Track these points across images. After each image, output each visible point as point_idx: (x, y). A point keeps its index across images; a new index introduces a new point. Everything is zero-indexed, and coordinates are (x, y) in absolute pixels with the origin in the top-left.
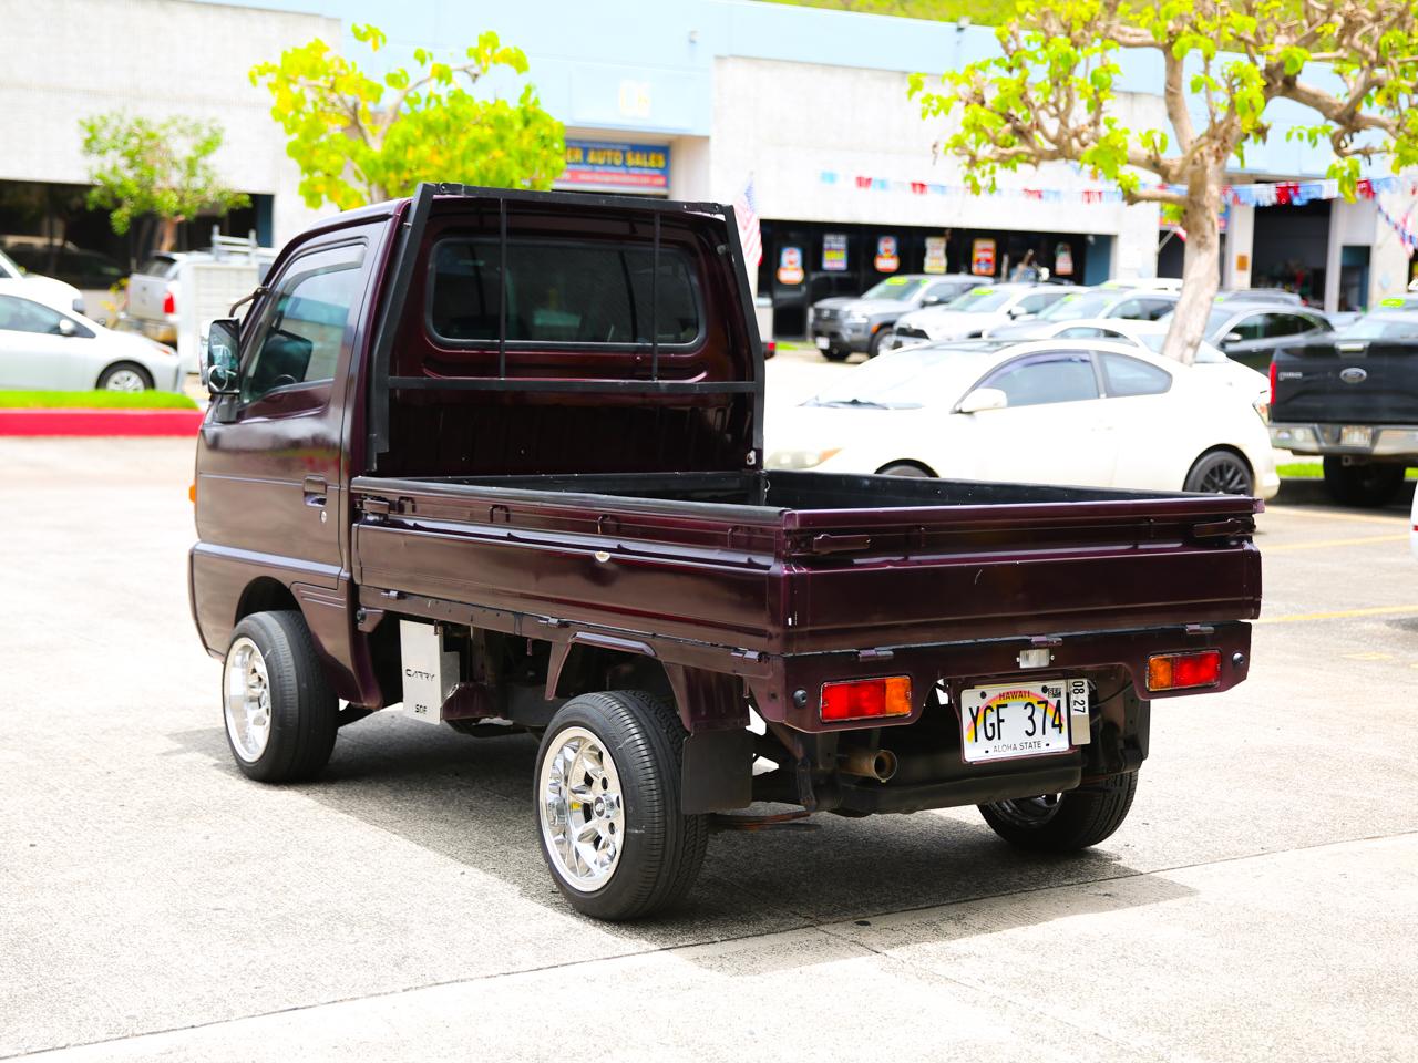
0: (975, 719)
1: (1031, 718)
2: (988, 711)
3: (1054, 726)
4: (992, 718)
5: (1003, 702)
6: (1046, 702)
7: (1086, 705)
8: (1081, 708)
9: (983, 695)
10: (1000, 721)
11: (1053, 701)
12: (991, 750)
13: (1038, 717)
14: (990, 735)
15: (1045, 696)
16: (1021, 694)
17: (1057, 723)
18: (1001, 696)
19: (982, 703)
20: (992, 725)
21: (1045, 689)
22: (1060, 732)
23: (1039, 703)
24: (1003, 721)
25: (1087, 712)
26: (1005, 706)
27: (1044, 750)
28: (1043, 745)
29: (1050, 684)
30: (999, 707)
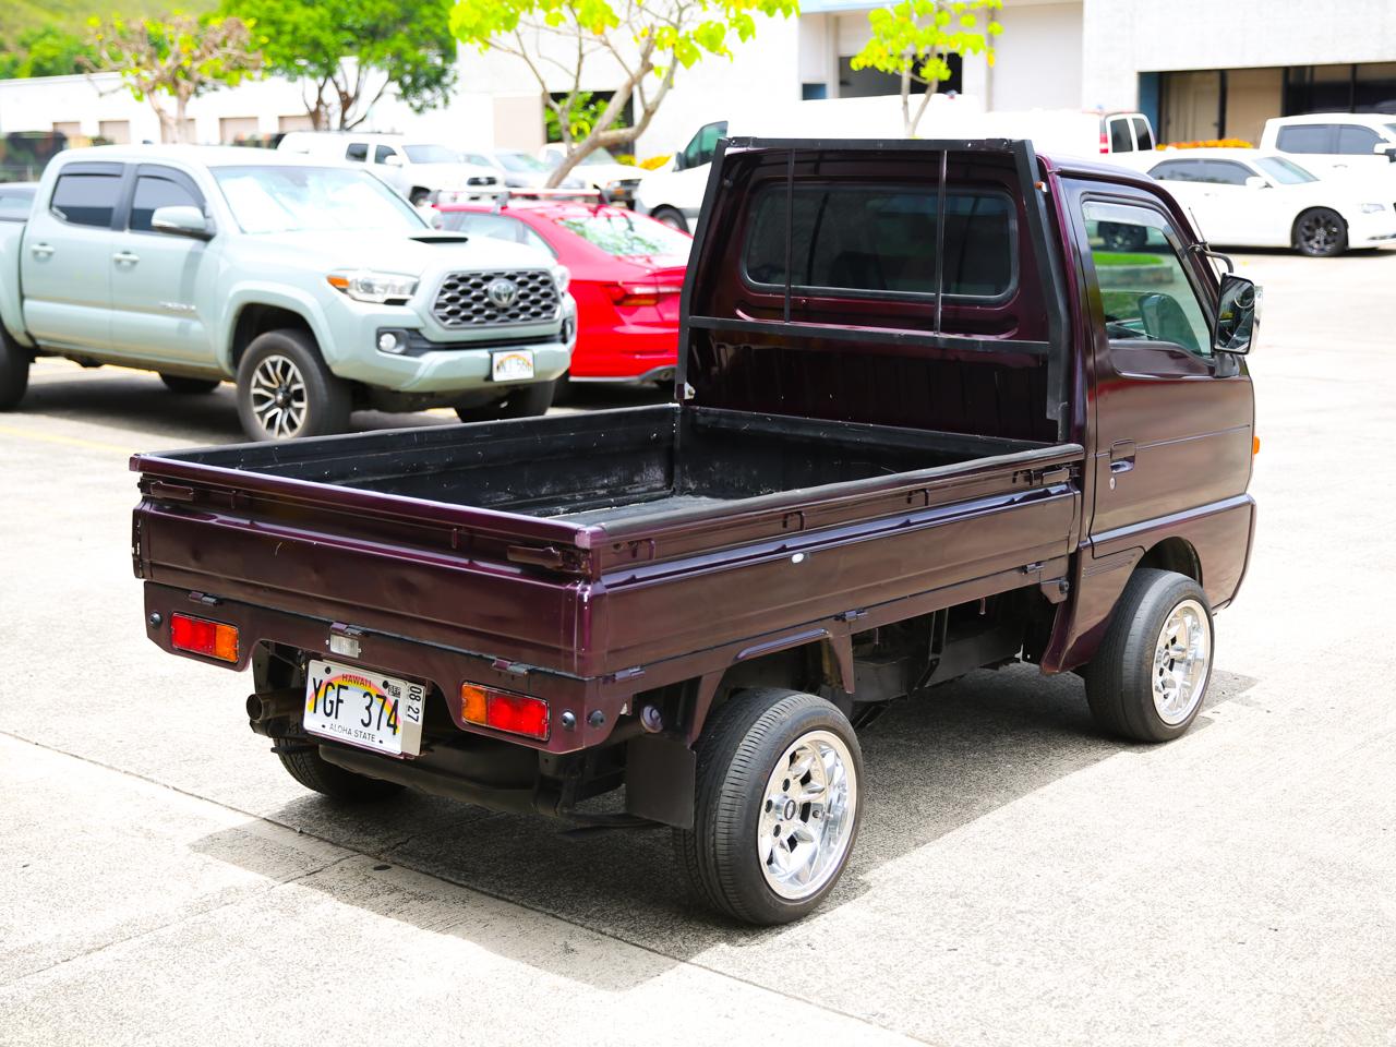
0: (317, 691)
1: (368, 708)
2: (330, 687)
3: (389, 725)
4: (332, 696)
5: (344, 684)
6: (384, 698)
7: (421, 715)
8: (415, 716)
9: (328, 670)
10: (339, 701)
11: (392, 699)
12: (328, 726)
13: (375, 710)
14: (328, 711)
15: (385, 692)
16: (363, 682)
17: (392, 722)
18: (344, 677)
19: (326, 678)
20: (331, 702)
21: (386, 685)
22: (394, 733)
23: (378, 696)
24: (342, 702)
25: (420, 722)
26: (346, 688)
27: (375, 745)
28: (377, 740)
29: (392, 681)
30: (340, 687)
